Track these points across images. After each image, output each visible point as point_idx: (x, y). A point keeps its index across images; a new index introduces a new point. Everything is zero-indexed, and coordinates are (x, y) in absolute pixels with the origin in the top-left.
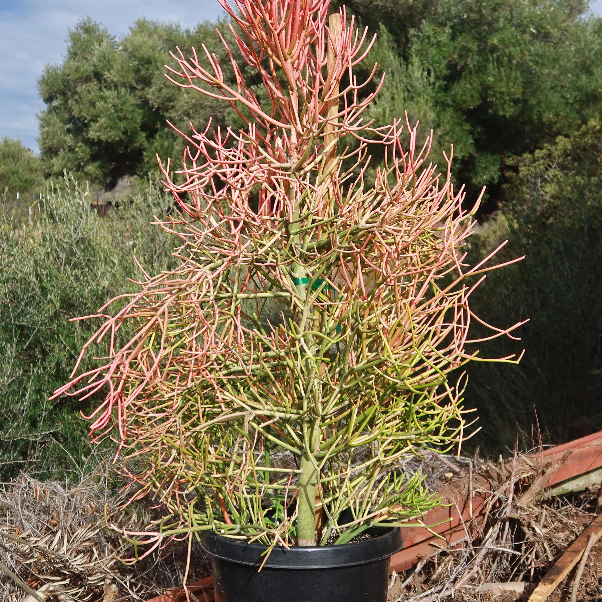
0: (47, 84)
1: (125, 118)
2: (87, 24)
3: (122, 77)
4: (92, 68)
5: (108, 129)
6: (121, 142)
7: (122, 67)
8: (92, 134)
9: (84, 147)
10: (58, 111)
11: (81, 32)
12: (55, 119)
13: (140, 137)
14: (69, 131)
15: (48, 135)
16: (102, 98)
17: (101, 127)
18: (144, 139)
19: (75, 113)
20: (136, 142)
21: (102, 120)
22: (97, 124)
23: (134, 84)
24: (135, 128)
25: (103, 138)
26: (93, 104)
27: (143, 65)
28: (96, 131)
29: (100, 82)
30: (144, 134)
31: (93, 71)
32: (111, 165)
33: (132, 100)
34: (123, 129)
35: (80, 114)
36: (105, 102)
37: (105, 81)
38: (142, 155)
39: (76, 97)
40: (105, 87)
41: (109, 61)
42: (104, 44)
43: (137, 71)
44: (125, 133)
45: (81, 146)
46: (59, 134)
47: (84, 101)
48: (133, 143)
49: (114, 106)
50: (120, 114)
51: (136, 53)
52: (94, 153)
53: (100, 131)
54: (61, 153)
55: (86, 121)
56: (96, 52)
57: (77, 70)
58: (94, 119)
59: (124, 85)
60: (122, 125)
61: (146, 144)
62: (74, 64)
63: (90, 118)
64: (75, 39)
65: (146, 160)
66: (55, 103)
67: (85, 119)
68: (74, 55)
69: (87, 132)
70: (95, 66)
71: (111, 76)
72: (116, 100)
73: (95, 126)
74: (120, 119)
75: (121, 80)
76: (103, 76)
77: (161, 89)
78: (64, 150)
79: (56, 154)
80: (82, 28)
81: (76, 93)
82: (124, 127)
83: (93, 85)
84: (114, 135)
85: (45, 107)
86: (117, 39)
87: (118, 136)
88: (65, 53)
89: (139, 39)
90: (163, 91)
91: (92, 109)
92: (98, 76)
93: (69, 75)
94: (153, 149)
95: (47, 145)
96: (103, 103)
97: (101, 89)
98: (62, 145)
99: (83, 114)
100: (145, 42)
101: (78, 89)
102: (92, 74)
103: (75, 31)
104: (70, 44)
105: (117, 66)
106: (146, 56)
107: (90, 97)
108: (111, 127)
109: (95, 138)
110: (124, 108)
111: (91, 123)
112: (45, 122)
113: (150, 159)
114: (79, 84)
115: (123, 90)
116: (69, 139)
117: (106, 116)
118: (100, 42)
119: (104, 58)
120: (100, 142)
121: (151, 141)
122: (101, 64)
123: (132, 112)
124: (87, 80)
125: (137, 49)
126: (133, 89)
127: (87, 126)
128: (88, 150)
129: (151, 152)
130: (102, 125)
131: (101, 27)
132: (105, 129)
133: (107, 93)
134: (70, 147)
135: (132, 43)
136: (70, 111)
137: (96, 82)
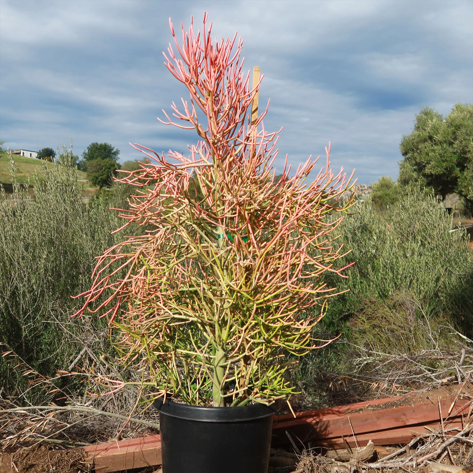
0: (404, 146)
1: (446, 161)
2: (426, 110)
3: (444, 137)
4: (428, 134)
5: (436, 168)
6: (444, 174)
7: (445, 132)
8: (427, 171)
9: (423, 178)
10: (410, 159)
11: (423, 115)
12: (408, 165)
13: (456, 171)
14: (415, 170)
15: (403, 173)
16: (433, 151)
17: (432, 166)
18: (458, 172)
19: (418, 160)
20: (453, 174)
21: (432, 163)
22: (430, 165)
23: (452, 141)
24: (452, 166)
25: (433, 173)
26: (427, 154)
27: (456, 129)
28: (429, 169)
29: (432, 141)
30: (458, 169)
31: (428, 136)
32: (439, 187)
33: (451, 150)
34: (445, 167)
35: (420, 160)
36: (435, 152)
37: (435, 141)
38: (457, 181)
39: (419, 151)
40: (435, 144)
41: (437, 129)
42: (434, 120)
43: (454, 133)
44: (446, 169)
45: (422, 178)
46: (409, 172)
47: (422, 153)
48: (451, 175)
49: (440, 154)
50: (444, 159)
51: (453, 123)
52: (429, 181)
53: (431, 169)
54: (410, 182)
55: (424, 164)
56: (430, 125)
57: (419, 136)
58: (428, 163)
59: (445, 142)
60: (444, 164)
61: (459, 175)
62: (417, 133)
63: (426, 162)
64: (419, 120)
65: (460, 184)
66: (409, 155)
67: (423, 162)
68: (418, 128)
69: (424, 170)
70: (429, 133)
71: (438, 137)
72: (441, 151)
73: (429, 166)
74: (443, 161)
75: (444, 139)
76: (433, 138)
77: (461, 142)
78: (412, 181)
79: (408, 183)
80: (423, 113)
81: (418, 149)
82: (446, 166)
83: (428, 144)
84: (439, 171)
85: (403, 158)
86: (443, 117)
87: (442, 171)
88: (413, 128)
89: (455, 114)
90: (463, 142)
91: (427, 157)
92: (431, 138)
93: (414, 139)
94: (463, 177)
95: (402, 179)
96: (433, 153)
97: (432, 146)
98: (411, 178)
99: (422, 160)
100: (458, 116)
101: (419, 147)
102: (427, 138)
103: (419, 115)
104: (416, 122)
105: (441, 132)
106: (459, 124)
107: (426, 150)
108: (438, 166)
109: (429, 173)
110: (445, 155)
111: (427, 165)
112: (403, 166)
113: (462, 183)
114: (420, 144)
115: (445, 145)
116: (415, 175)
117: (435, 161)
118: (432, 119)
119: (435, 128)
120: (431, 175)
121: (463, 172)
122: (432, 132)
123: (451, 156)
124: (425, 141)
125: (453, 120)
126: (451, 144)
127: (424, 166)
128: (425, 180)
129: (462, 179)
130: (432, 165)
131: (434, 111)
132: (434, 168)
133: (436, 147)
134: (415, 179)
135: (450, 118)
136: (415, 159)
137: (430, 142)
